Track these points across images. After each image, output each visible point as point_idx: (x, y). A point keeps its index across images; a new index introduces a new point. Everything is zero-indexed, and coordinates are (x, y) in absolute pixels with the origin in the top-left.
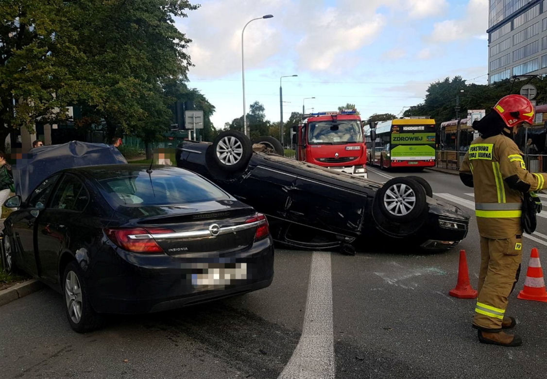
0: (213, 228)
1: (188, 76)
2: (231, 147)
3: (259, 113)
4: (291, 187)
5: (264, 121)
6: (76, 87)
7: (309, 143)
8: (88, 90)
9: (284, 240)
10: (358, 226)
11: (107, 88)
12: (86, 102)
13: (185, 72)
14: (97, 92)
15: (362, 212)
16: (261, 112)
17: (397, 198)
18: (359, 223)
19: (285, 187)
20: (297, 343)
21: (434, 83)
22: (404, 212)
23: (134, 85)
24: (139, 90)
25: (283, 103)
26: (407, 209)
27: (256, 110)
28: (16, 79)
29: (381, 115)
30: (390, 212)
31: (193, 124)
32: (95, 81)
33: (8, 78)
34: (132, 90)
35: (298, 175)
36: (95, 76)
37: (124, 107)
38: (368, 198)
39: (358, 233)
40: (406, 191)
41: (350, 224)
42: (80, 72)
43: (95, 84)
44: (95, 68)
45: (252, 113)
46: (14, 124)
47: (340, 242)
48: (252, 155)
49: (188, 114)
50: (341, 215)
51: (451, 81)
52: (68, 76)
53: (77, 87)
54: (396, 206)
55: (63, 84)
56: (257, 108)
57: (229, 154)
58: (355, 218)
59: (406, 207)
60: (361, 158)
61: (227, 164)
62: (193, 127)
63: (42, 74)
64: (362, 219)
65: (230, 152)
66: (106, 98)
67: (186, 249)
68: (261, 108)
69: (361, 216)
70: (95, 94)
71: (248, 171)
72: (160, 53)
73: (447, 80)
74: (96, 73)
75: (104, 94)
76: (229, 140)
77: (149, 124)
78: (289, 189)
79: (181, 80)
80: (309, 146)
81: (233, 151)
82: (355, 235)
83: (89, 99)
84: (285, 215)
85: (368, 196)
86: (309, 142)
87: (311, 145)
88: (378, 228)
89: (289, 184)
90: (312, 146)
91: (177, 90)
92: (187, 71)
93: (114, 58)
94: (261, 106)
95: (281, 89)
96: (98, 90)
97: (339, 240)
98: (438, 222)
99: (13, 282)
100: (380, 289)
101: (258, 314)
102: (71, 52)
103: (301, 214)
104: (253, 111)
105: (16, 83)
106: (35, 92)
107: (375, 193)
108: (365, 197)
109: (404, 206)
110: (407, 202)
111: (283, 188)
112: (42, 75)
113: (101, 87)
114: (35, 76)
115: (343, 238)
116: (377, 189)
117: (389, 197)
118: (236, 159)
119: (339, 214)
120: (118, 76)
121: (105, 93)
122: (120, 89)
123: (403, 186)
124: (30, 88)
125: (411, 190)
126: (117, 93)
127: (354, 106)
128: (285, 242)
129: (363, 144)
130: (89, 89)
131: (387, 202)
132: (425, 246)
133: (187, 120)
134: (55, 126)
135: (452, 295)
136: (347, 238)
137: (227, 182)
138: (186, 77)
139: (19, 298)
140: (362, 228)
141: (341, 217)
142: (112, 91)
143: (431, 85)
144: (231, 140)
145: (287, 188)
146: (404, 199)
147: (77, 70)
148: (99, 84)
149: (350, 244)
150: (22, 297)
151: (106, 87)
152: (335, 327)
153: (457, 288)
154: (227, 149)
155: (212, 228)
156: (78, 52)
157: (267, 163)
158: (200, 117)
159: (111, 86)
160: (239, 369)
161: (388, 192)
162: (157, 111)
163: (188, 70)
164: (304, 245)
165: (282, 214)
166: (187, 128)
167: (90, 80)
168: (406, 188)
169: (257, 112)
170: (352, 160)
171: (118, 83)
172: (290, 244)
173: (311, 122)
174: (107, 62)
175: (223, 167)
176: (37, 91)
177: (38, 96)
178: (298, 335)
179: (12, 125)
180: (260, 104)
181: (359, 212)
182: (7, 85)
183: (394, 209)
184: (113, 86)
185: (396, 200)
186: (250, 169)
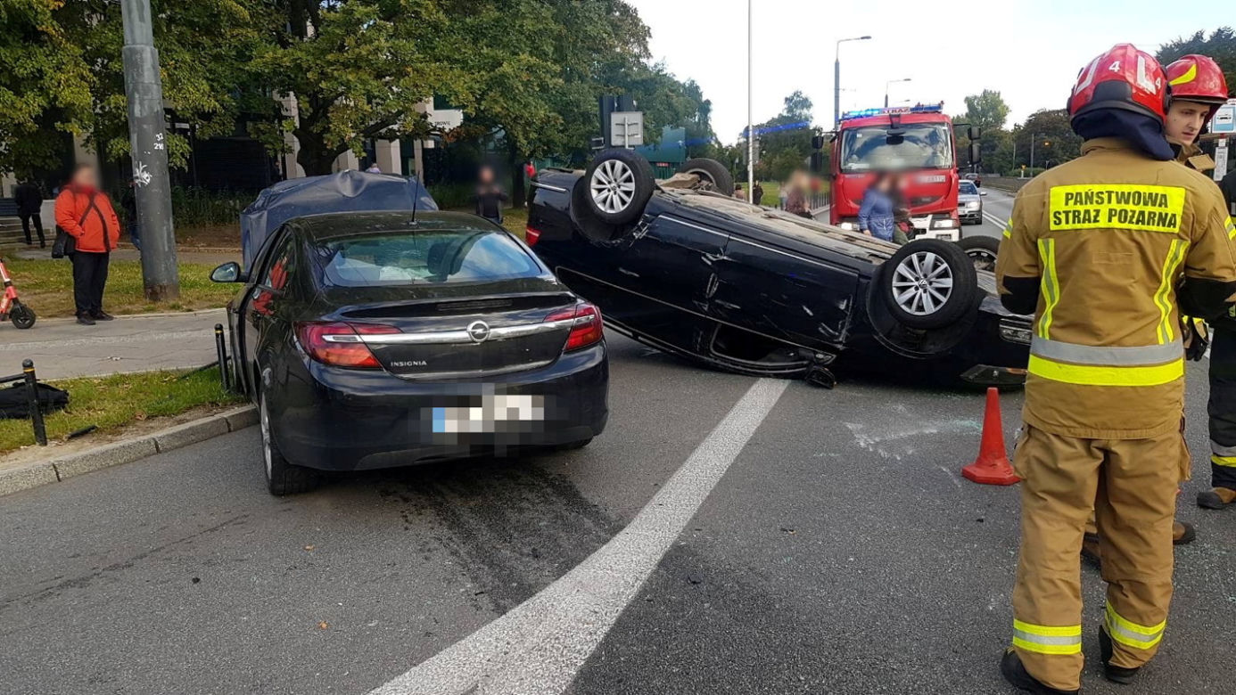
0: (475, 327)
1: (649, 47)
2: (616, 180)
3: (801, 113)
4: (718, 256)
5: (811, 128)
6: (430, 75)
7: (841, 170)
8: (451, 79)
9: (708, 353)
10: (840, 333)
11: (482, 75)
12: (447, 100)
13: (644, 39)
14: (466, 83)
15: (847, 306)
16: (805, 111)
17: (917, 279)
18: (842, 328)
19: (708, 255)
20: (606, 541)
21: (1170, 43)
22: (930, 308)
23: (530, 68)
24: (538, 77)
25: (841, 92)
26: (936, 302)
27: (796, 106)
28: (330, 64)
29: (1053, 111)
30: (904, 307)
31: (624, 136)
32: (464, 64)
33: (318, 62)
34: (524, 76)
35: (731, 233)
36: (465, 53)
37: (516, 109)
38: (861, 280)
39: (839, 346)
40: (935, 267)
41: (824, 329)
42: (441, 46)
43: (462, 68)
44: (466, 39)
45: (788, 112)
46: (329, 140)
47: (805, 362)
48: (651, 194)
49: (616, 118)
50: (808, 311)
51: (1206, 38)
52: (417, 55)
53: (432, 73)
54: (915, 296)
55: (409, 69)
56: (797, 102)
57: (612, 192)
58: (834, 317)
59: (933, 298)
60: (945, 198)
61: (609, 211)
62: (624, 142)
63: (370, 53)
64: (848, 320)
65: (614, 189)
66: (480, 93)
67: (424, 363)
68: (806, 103)
69: (846, 315)
70: (462, 87)
71: (643, 225)
72: (576, 7)
73: (1199, 36)
74: (466, 48)
75: (477, 86)
76: (613, 167)
77: (574, 138)
78: (714, 260)
79: (638, 57)
80: (842, 175)
81: (619, 187)
82: (835, 351)
83: (451, 95)
84: (706, 309)
85: (860, 276)
86: (843, 167)
87: (845, 173)
88: (876, 337)
89: (715, 251)
90: (847, 176)
91: (627, 75)
92: (647, 39)
93: (497, 20)
94: (806, 100)
95: (837, 64)
96: (467, 78)
97: (803, 358)
98: (998, 330)
99: (231, 404)
100: (833, 455)
101: (578, 485)
102: (423, 11)
103: (735, 306)
104: (790, 110)
105: (329, 70)
106: (359, 85)
107: (874, 270)
108: (855, 277)
109: (929, 297)
110: (938, 290)
111: (703, 258)
112: (368, 55)
113: (473, 74)
114: (359, 57)
115: (812, 355)
116: (883, 261)
117: (903, 278)
118: (624, 202)
119: (805, 308)
120: (500, 53)
121: (478, 84)
122: (504, 75)
123: (930, 257)
124: (350, 77)
125: (945, 265)
126: (500, 83)
127: (999, 94)
128: (711, 357)
129: (952, 171)
130: (453, 77)
131: (898, 288)
132: (971, 377)
133: (615, 130)
134: (431, 144)
135: (967, 476)
136: (820, 356)
137: (608, 245)
138: (646, 49)
139: (230, 431)
140: (847, 337)
141: (808, 314)
142: (492, 79)
143: (1163, 48)
144: (616, 166)
145: (711, 257)
146: (931, 283)
147: (436, 43)
148: (471, 69)
149: (827, 366)
150: (235, 430)
151: (483, 72)
152: (695, 518)
153: (979, 463)
154: (610, 183)
155: (473, 328)
156: (434, 11)
157: (678, 210)
158: (637, 124)
159: (489, 72)
160: (475, 579)
161: (902, 268)
162: (582, 115)
163: (650, 36)
164: (744, 365)
165: (701, 306)
166: (613, 144)
167: (457, 61)
168: (936, 260)
169: (798, 112)
170: (927, 203)
171: (501, 65)
172: (717, 362)
173: (846, 129)
174: (486, 28)
175: (601, 217)
176: (364, 82)
177: (363, 92)
178: (616, 529)
179: (325, 142)
180: (803, 96)
181: (842, 307)
182: (317, 74)
183: (909, 302)
184: (494, 71)
185: (916, 283)
186: (646, 220)
